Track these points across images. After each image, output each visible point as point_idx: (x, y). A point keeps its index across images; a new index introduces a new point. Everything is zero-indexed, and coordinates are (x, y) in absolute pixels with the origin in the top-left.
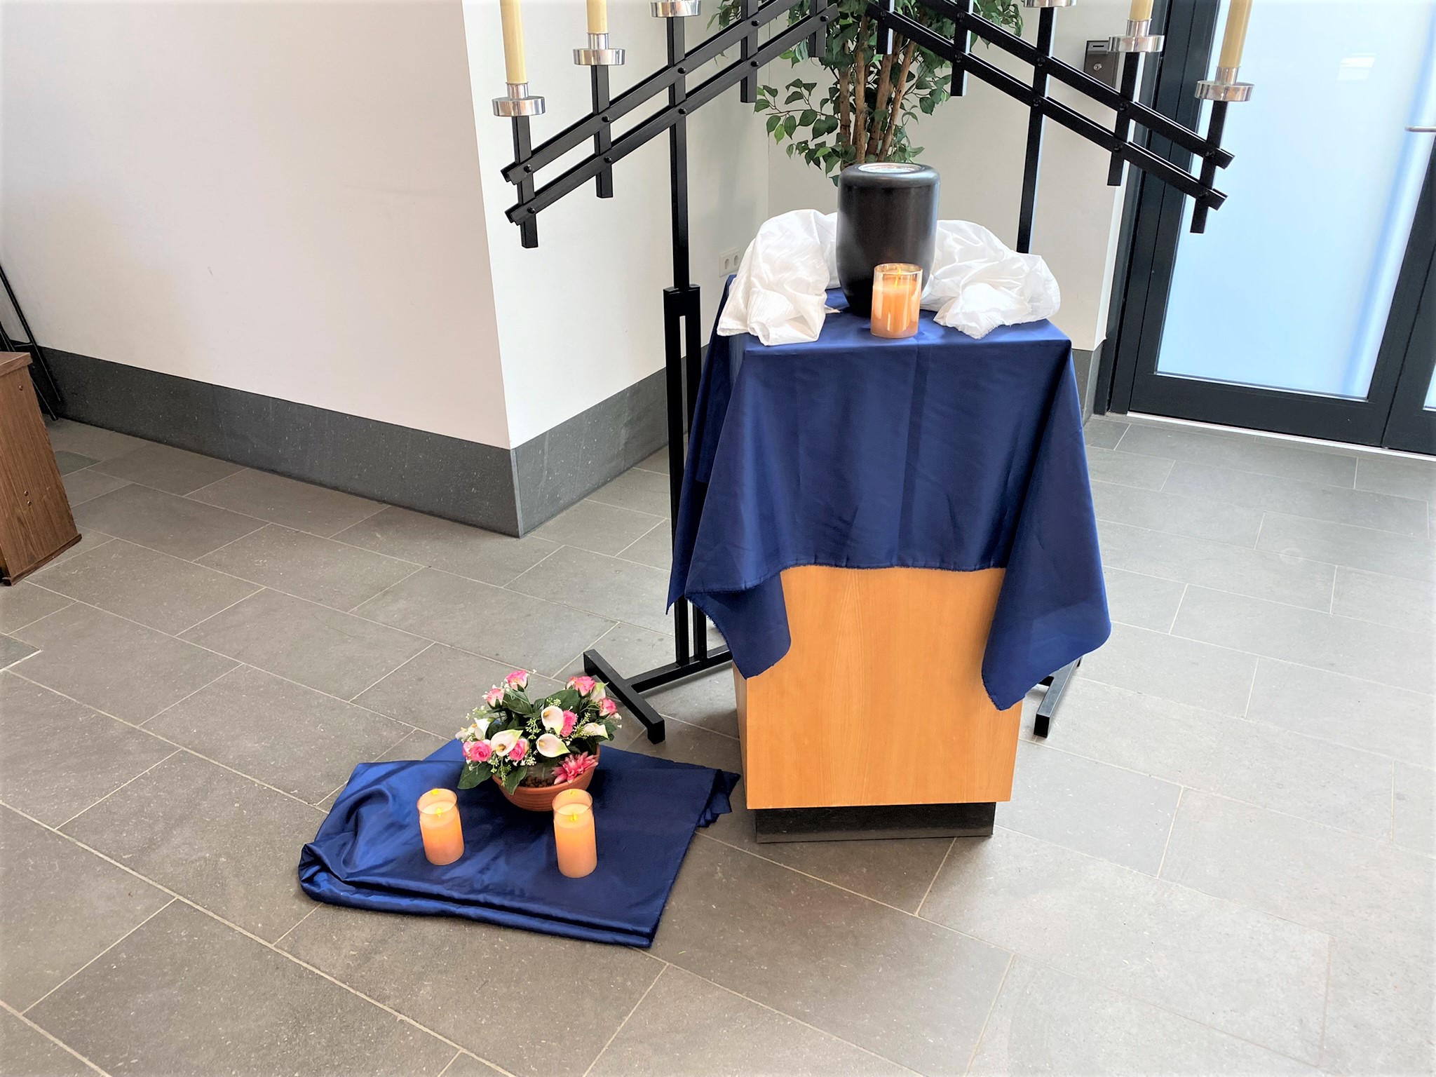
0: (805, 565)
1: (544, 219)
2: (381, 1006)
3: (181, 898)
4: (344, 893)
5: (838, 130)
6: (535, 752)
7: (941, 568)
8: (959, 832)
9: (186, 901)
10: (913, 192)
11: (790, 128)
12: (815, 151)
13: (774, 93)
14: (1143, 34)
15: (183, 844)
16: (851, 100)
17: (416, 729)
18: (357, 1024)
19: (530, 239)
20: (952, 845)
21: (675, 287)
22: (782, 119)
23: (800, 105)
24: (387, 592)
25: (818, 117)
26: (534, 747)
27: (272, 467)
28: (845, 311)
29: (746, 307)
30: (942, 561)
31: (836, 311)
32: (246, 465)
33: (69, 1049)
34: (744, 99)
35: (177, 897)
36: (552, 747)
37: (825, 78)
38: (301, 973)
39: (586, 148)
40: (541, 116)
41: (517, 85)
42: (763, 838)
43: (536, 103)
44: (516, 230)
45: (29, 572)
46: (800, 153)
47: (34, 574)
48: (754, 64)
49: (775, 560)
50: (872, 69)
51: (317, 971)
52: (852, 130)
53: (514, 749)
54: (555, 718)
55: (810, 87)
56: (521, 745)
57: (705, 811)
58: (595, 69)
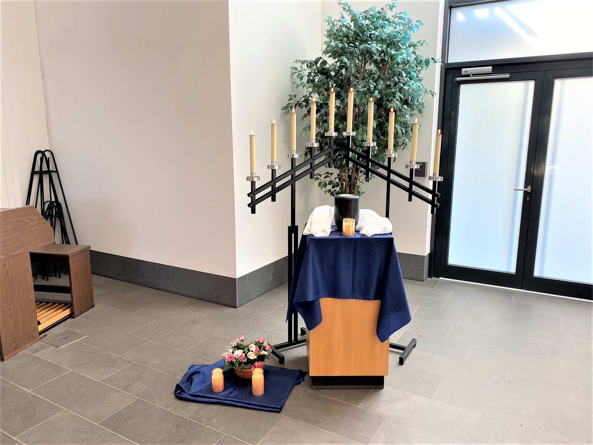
0: (326, 297)
1: (257, 206)
2: (201, 424)
3: (140, 398)
4: (189, 397)
5: (340, 186)
6: (247, 357)
7: (363, 299)
8: (373, 387)
9: (141, 399)
10: (353, 201)
11: (325, 185)
12: (333, 192)
13: (320, 175)
14: (414, 164)
15: (139, 385)
16: (344, 178)
17: (207, 359)
18: (195, 428)
19: (253, 212)
20: (371, 391)
21: (291, 225)
22: (323, 183)
23: (328, 180)
24: (195, 323)
25: (334, 183)
26: (246, 355)
27: (155, 287)
28: (336, 231)
29: (311, 228)
30: (364, 297)
31: (334, 230)
32: (146, 286)
33: (112, 432)
34: (311, 178)
35: (138, 398)
36: (252, 356)
37: (336, 172)
38: (177, 416)
39: (269, 189)
40: (259, 181)
41: (253, 174)
42: (314, 387)
43: (258, 178)
44: (250, 209)
45: (80, 315)
46: (329, 193)
47: (81, 316)
48: (313, 169)
49: (318, 295)
50: (350, 169)
51: (182, 416)
52: (344, 186)
53: (241, 356)
54: (253, 348)
55: (331, 174)
56: (243, 355)
57: (297, 380)
58: (272, 170)
